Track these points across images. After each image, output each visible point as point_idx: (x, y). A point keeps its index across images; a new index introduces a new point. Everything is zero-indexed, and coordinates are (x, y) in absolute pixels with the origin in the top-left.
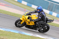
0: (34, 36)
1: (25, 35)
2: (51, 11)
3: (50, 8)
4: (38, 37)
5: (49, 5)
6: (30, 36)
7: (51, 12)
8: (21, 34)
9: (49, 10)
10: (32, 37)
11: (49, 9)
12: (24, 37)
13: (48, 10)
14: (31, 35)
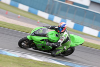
1: (7, 56)
2: (52, 14)
3: (49, 9)
4: (30, 59)
5: (48, 4)
6: (15, 57)
9: (48, 13)
10: (19, 59)
11: (47, 11)
12: (6, 59)
14: (18, 56)
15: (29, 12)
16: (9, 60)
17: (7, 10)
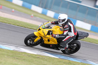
2: (45, 8)
7: (45, 10)
9: (42, 7)
10: (13, 52)
13: (39, 6)
14: (12, 49)
15: (23, 6)
16: (4, 53)
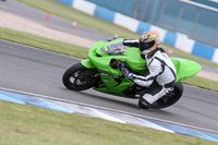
0: (82, 116)
1: (48, 111)
2: (145, 20)
3: (139, 11)
4: (98, 119)
6: (66, 114)
7: (145, 24)
8: (33, 106)
9: (137, 19)
10: (74, 116)
11: (135, 14)
12: (46, 117)
13: (132, 16)
15: (97, 16)
16: (53, 119)
17: (48, 12)
